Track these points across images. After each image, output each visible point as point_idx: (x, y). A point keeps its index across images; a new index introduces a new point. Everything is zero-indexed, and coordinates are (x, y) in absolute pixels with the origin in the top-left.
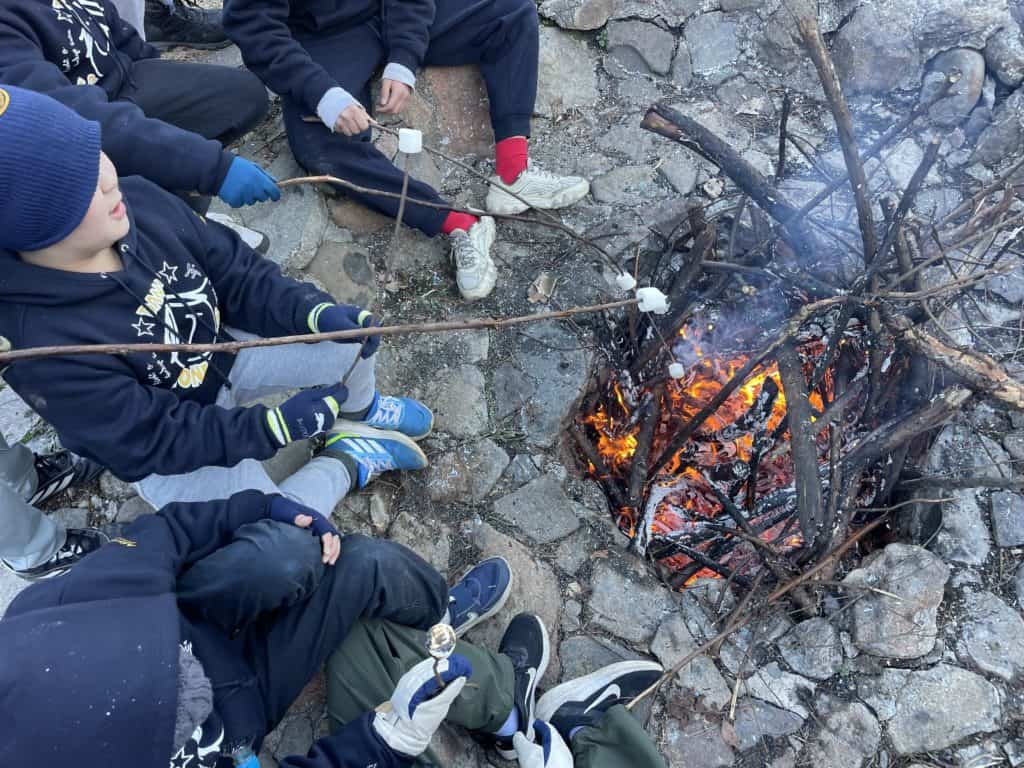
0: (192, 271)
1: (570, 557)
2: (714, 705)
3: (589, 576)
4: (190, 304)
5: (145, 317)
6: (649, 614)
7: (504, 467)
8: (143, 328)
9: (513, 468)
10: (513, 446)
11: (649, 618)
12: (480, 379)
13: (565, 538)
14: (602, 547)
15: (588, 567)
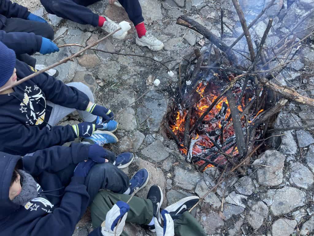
0: (36, 88)
1: (167, 165)
2: (216, 207)
3: (174, 171)
4: (36, 99)
5: (23, 106)
6: (193, 181)
7: (143, 139)
8: (23, 110)
9: (146, 139)
10: (146, 132)
11: (194, 182)
12: (133, 111)
13: (165, 160)
14: (177, 161)
15: (173, 168)
